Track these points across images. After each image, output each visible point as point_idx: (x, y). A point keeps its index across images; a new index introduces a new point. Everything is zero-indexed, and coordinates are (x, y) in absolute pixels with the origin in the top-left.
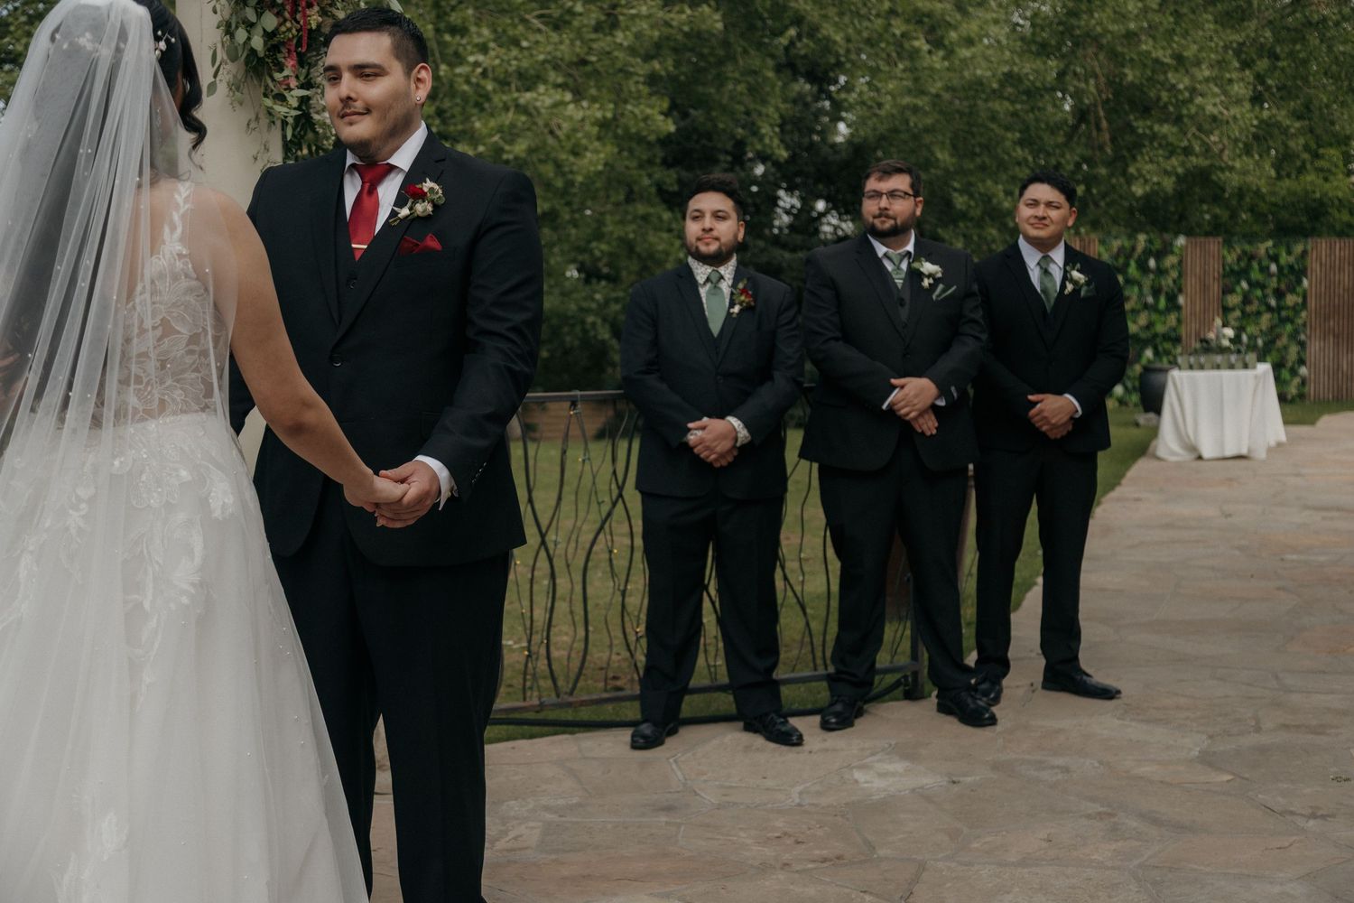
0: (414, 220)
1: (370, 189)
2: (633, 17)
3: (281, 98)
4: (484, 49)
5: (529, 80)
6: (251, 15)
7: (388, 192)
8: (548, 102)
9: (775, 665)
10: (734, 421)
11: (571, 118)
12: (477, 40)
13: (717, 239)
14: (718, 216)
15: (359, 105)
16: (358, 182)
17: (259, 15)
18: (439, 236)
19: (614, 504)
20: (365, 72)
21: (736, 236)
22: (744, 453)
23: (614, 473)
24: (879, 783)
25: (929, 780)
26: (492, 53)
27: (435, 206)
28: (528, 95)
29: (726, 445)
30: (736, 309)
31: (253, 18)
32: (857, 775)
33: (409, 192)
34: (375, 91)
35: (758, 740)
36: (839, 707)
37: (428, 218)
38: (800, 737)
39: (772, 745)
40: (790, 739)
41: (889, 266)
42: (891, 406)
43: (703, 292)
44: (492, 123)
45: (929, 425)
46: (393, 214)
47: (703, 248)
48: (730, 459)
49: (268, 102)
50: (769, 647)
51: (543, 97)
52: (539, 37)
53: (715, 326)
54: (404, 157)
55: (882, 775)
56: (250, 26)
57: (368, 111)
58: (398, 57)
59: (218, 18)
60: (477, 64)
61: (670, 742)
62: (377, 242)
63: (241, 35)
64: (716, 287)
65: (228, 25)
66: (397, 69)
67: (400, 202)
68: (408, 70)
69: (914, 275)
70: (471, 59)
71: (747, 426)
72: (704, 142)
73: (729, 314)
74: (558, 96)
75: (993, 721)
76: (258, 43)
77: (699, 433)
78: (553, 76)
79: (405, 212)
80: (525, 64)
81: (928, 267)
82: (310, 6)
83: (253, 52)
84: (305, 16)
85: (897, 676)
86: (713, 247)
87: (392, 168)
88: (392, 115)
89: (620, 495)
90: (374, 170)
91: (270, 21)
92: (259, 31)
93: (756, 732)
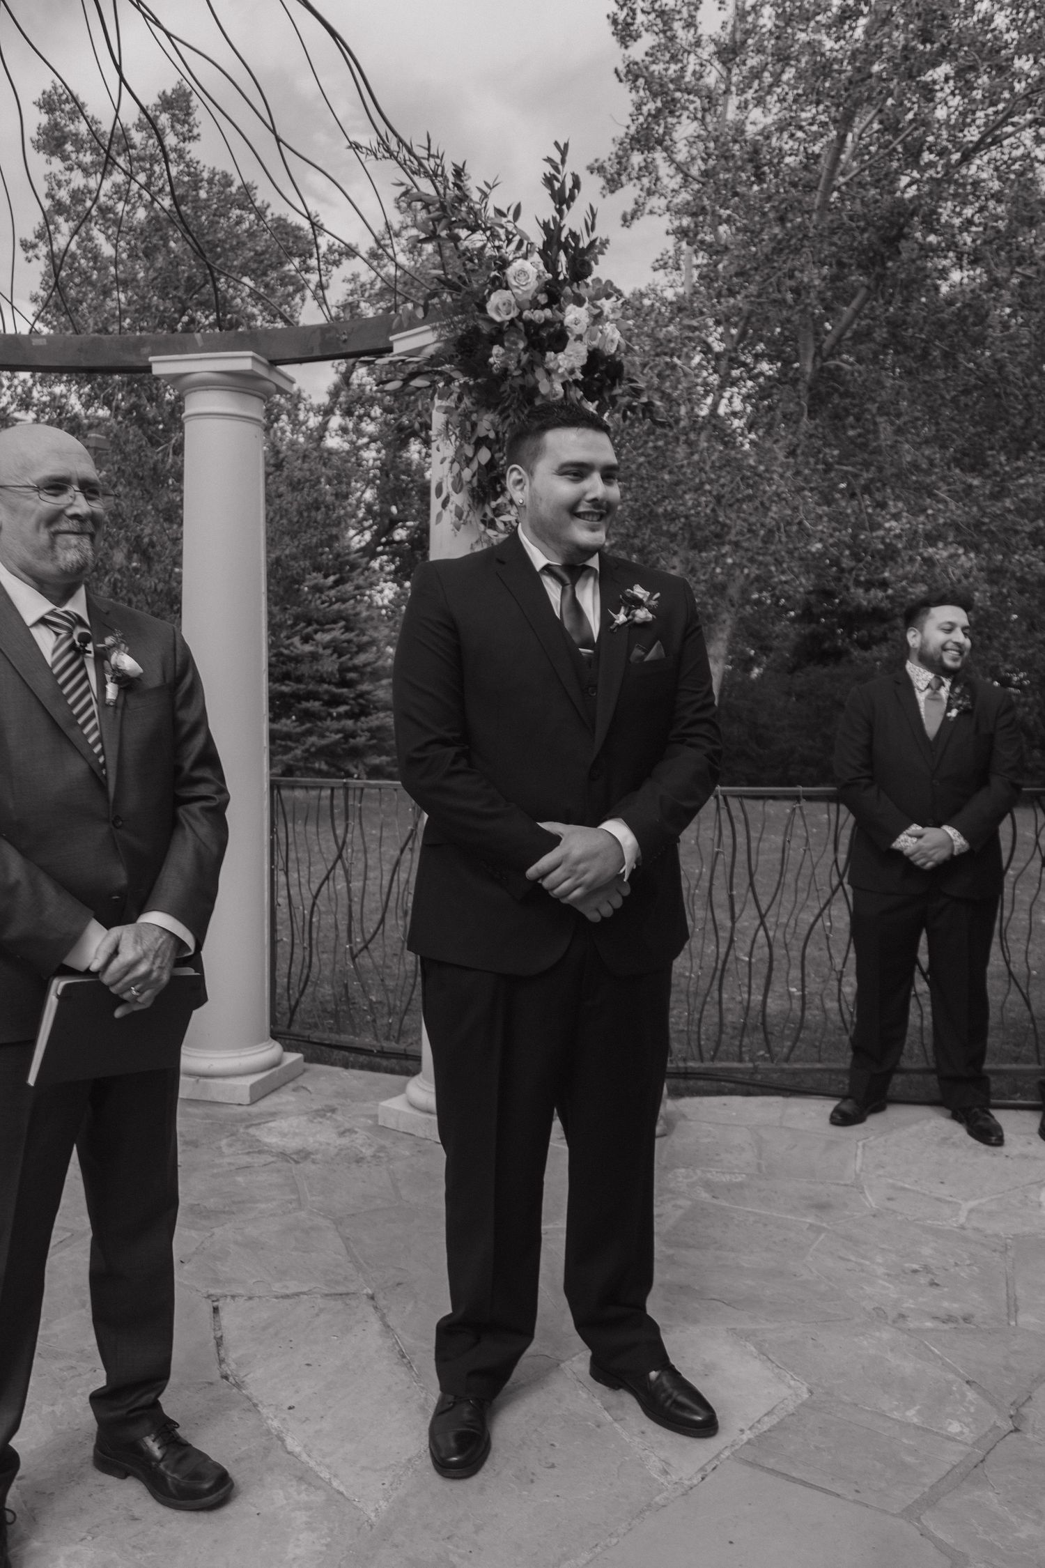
6: (469, 451)
10: (951, 831)
17: (475, 453)
19: (834, 892)
23: (836, 861)
30: (953, 715)
38: (1001, 1137)
43: (921, 697)
49: (482, 527)
53: (932, 730)
64: (935, 693)
71: (963, 837)
73: (944, 720)
79: (621, 619)
89: (841, 884)
91: (484, 455)
92: (475, 466)
93: (960, 1121)
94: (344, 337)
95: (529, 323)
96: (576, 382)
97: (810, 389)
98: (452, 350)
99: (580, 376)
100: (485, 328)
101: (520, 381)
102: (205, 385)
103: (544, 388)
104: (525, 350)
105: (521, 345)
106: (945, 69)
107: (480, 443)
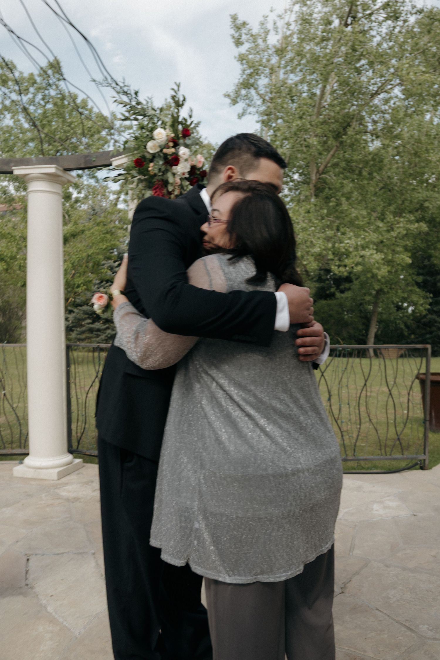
2: (398, 228)
4: (350, 239)
5: (364, 248)
8: (368, 254)
11: (375, 259)
12: (349, 236)
26: (353, 240)
28: (363, 252)
44: (351, 261)
51: (367, 253)
52: (367, 234)
60: (348, 243)
70: (346, 242)
74: (372, 252)
78: (371, 246)
80: (363, 242)
94: (94, 159)
95: (166, 155)
96: (186, 178)
97: (315, 186)
98: (133, 164)
99: (187, 176)
100: (148, 156)
101: (161, 177)
102: (38, 178)
103: (171, 180)
104: (163, 165)
105: (161, 163)
106: (363, 62)
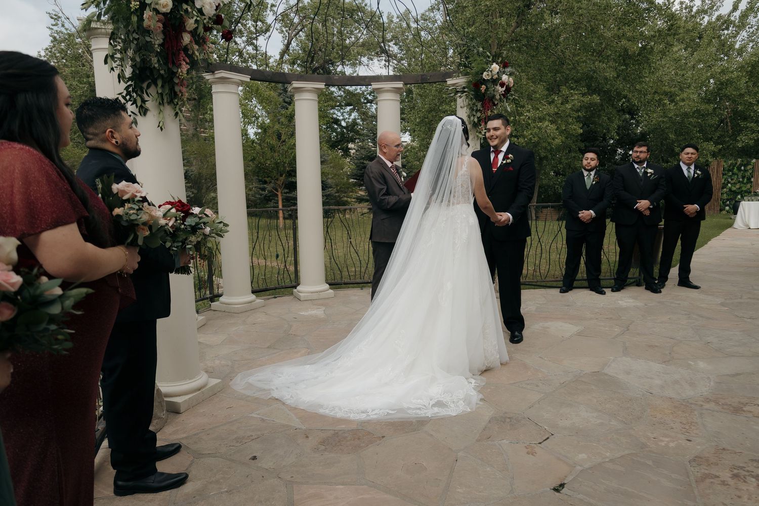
0: (507, 163)
1: (496, 157)
3: (480, 133)
6: (474, 113)
7: (501, 156)
9: (600, 275)
10: (591, 211)
13: (591, 165)
14: (592, 159)
15: (495, 137)
16: (494, 155)
18: (512, 167)
19: (559, 232)
20: (495, 129)
21: (596, 165)
22: (593, 220)
24: (625, 304)
25: (639, 304)
27: (512, 160)
29: (590, 217)
30: (594, 183)
31: (475, 114)
32: (619, 302)
33: (505, 157)
34: (498, 133)
35: (594, 293)
36: (616, 286)
37: (510, 163)
38: (605, 292)
39: (597, 294)
40: (603, 293)
41: (638, 171)
42: (637, 207)
43: (586, 178)
45: (647, 213)
46: (502, 162)
47: (587, 168)
48: (590, 221)
49: (478, 134)
50: (598, 270)
53: (588, 187)
54: (504, 148)
55: (625, 302)
56: (474, 116)
57: (497, 137)
58: (503, 125)
59: (467, 114)
61: (570, 292)
62: (498, 169)
63: (472, 118)
64: (589, 177)
65: (469, 116)
66: (503, 127)
67: (503, 160)
68: (505, 128)
69: (645, 173)
71: (595, 212)
72: (594, 134)
73: (592, 184)
75: (660, 292)
76: (476, 120)
77: (582, 214)
79: (504, 162)
81: (649, 170)
82: (488, 110)
83: (474, 122)
84: (487, 113)
85: (634, 280)
86: (589, 168)
87: (501, 151)
88: (502, 138)
89: (560, 230)
90: (497, 152)
91: (479, 114)
92: (476, 117)
93: (593, 291)
94: (429, 78)
96: (502, 94)
98: (472, 86)
99: (503, 93)
102: (388, 91)
107: (477, 111)
